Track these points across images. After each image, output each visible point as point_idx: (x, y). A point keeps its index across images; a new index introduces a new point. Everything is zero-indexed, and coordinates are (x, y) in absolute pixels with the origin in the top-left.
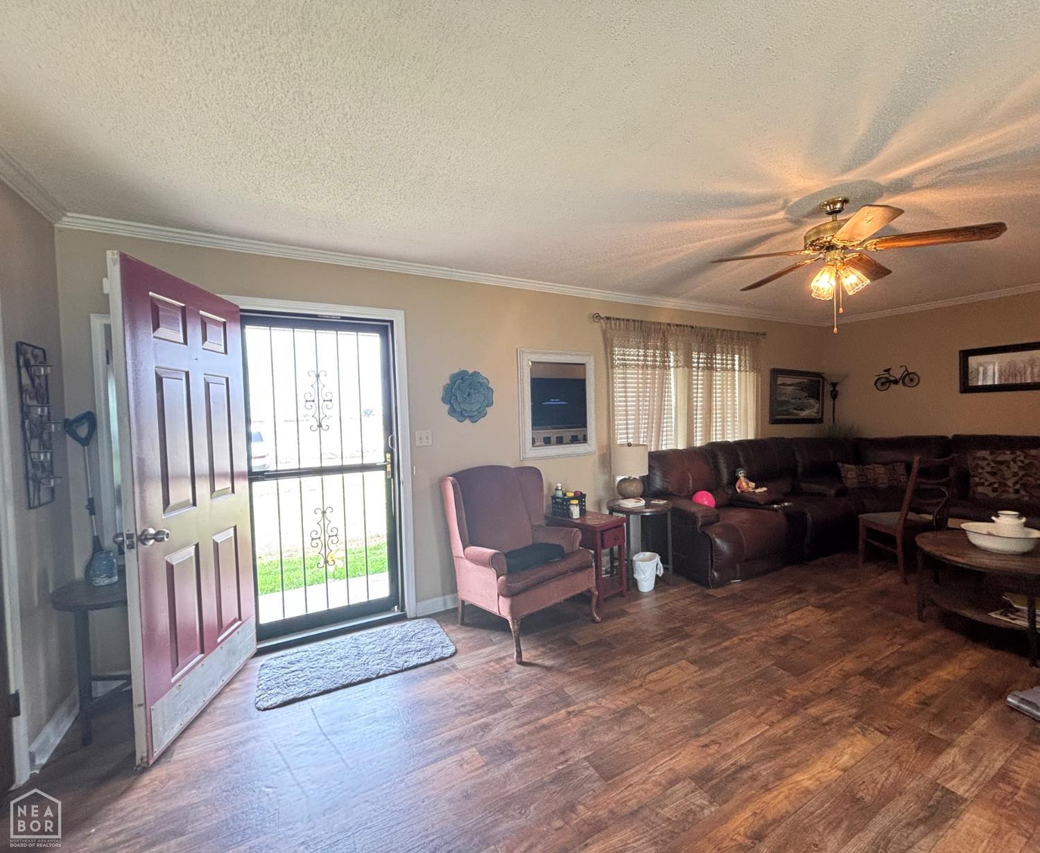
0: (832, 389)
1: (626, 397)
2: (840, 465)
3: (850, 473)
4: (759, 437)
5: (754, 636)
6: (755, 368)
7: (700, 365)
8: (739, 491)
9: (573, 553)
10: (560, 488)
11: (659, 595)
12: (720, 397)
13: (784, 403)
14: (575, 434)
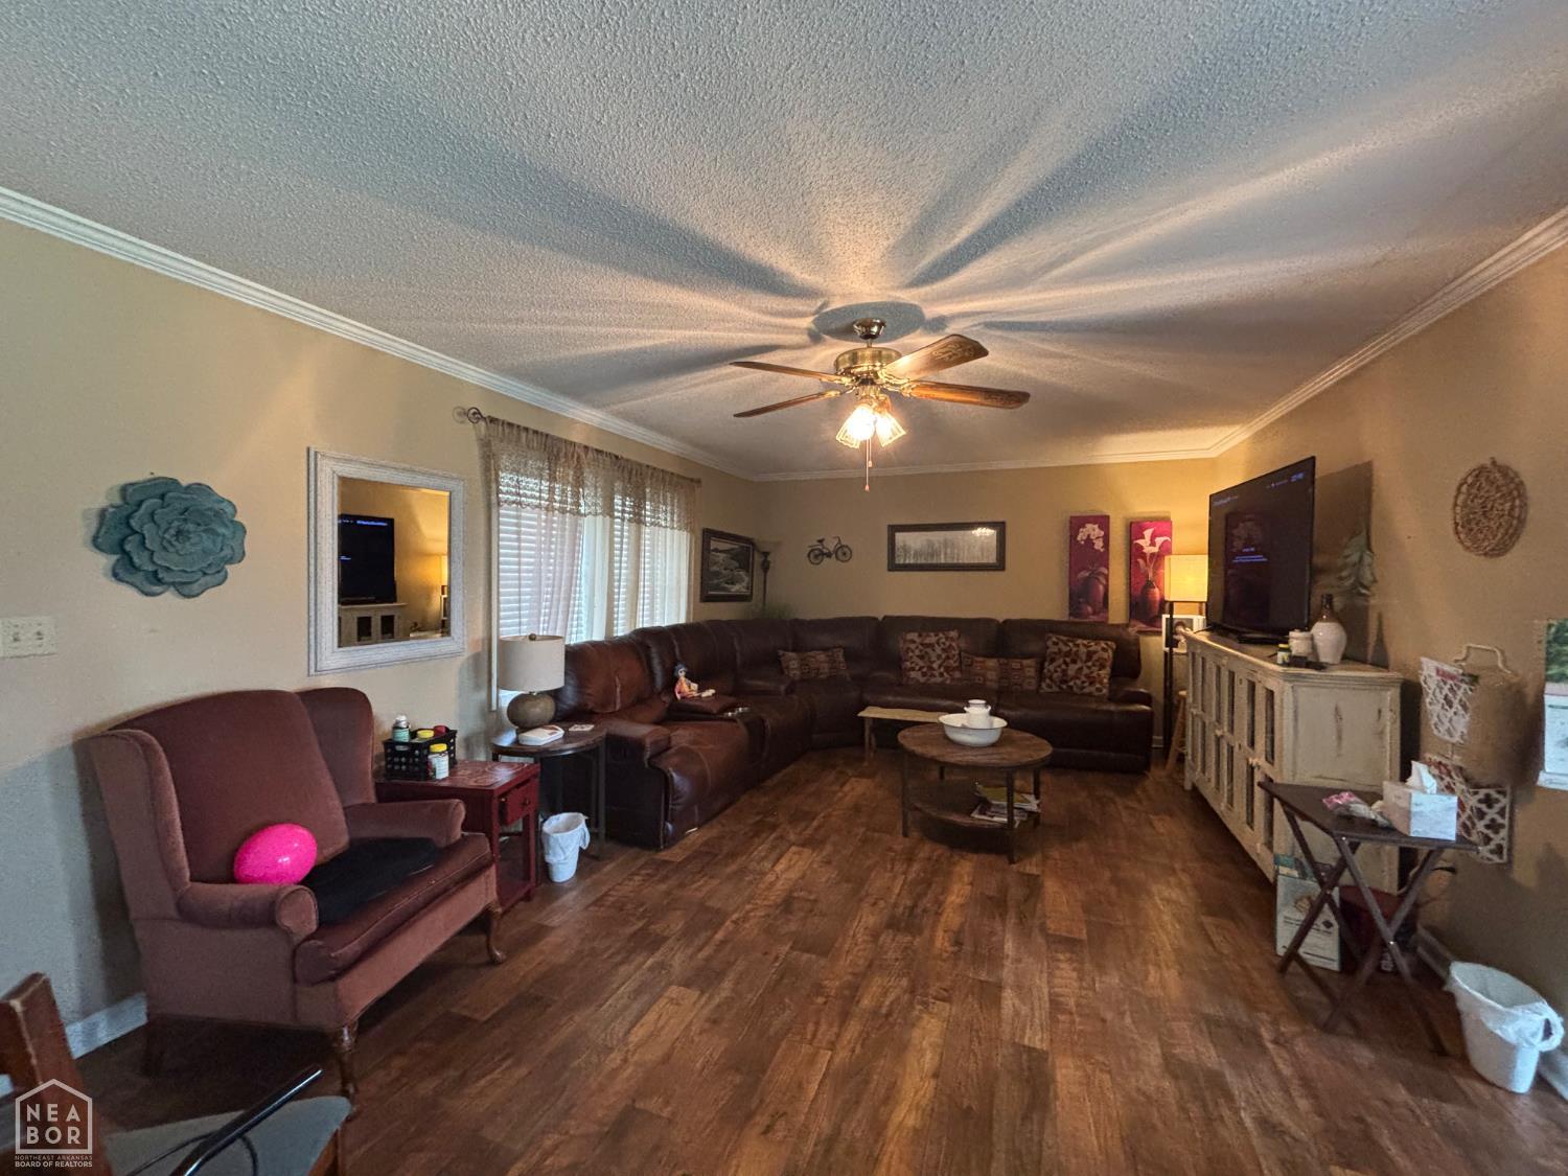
0: (762, 559)
1: (519, 556)
2: (781, 652)
3: (792, 661)
4: (691, 621)
5: (748, 912)
6: (688, 526)
7: (626, 515)
8: (678, 696)
9: (452, 849)
10: (403, 725)
11: (588, 881)
12: (649, 563)
13: (717, 574)
14: (387, 613)
